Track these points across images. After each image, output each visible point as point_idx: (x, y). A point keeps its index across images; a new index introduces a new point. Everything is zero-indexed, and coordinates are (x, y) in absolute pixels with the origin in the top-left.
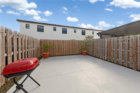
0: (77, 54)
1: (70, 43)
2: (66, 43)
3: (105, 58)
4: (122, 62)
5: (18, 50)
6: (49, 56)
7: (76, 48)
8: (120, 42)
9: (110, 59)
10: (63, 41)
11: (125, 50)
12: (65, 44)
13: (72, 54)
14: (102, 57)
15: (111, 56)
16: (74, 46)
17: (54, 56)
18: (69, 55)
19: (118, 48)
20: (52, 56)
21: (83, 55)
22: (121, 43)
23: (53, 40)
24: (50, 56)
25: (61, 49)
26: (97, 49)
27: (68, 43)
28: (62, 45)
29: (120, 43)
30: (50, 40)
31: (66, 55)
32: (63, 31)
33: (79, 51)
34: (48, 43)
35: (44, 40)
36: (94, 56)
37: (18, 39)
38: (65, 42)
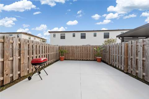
0: (91, 60)
1: (83, 49)
2: (80, 49)
3: (121, 67)
4: (143, 76)
5: (42, 53)
6: (63, 59)
7: (90, 54)
8: (139, 47)
9: (127, 70)
10: (77, 46)
11: (146, 58)
12: (78, 49)
13: (85, 60)
14: (118, 66)
15: (129, 66)
16: (88, 52)
17: (69, 60)
18: (82, 60)
19: (137, 55)
20: (67, 60)
21: (98, 62)
22: (142, 48)
23: (68, 46)
24: (65, 60)
25: (75, 54)
26: (114, 56)
27: (82, 48)
28: (75, 50)
29: (140, 49)
30: (65, 46)
31: (79, 60)
32: (81, 36)
33: (94, 58)
34: (64, 48)
35: (62, 46)
36: (111, 64)
37: (42, 46)
38: (78, 47)
